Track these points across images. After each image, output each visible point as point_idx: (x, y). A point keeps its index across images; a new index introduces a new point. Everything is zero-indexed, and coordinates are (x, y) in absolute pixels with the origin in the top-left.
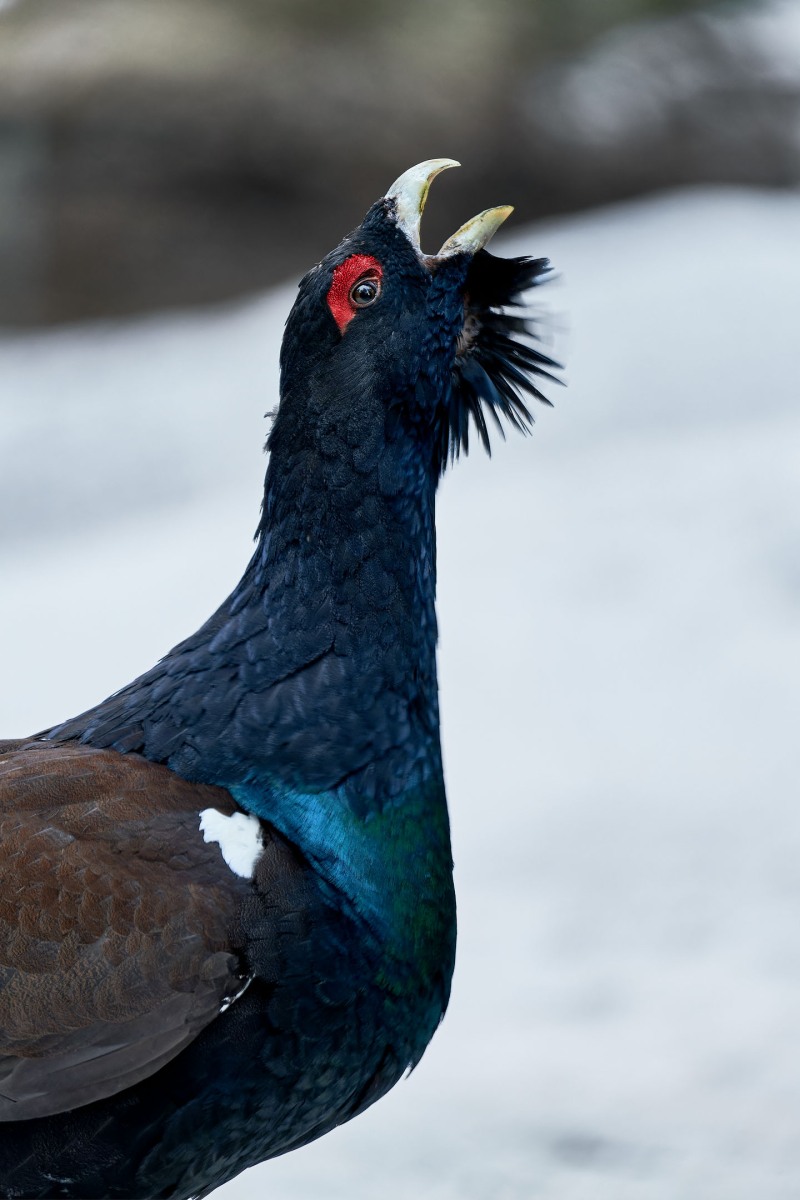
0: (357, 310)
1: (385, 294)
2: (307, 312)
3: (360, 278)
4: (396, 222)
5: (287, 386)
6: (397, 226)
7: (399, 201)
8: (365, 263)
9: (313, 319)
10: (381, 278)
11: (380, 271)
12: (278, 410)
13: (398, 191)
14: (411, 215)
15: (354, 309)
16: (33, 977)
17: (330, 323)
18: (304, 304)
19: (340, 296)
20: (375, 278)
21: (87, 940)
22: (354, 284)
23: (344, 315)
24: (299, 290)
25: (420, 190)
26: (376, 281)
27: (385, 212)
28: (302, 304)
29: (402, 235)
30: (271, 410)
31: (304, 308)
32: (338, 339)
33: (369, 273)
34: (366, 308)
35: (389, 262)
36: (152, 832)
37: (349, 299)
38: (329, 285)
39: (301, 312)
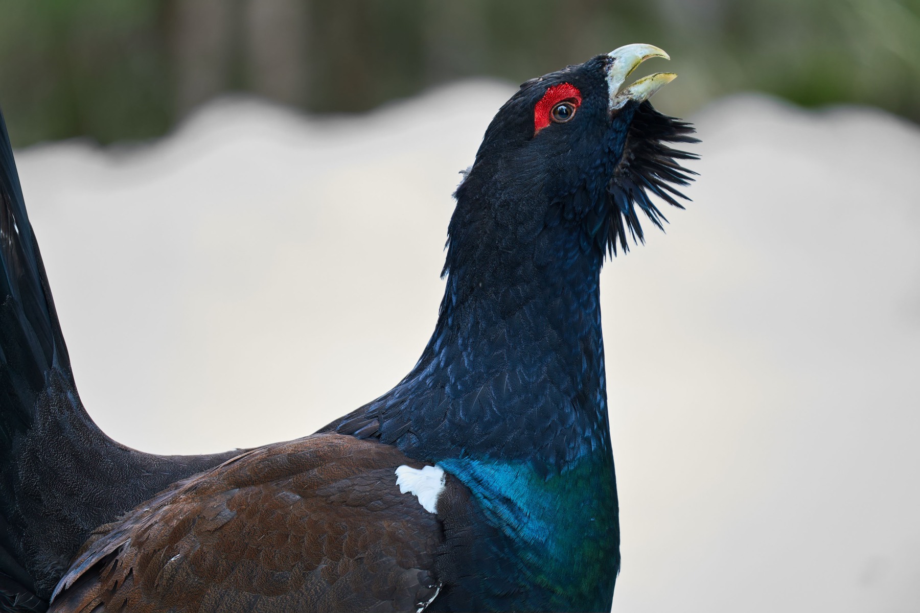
0: (553, 122)
1: (577, 119)
2: (518, 108)
3: (564, 101)
4: (607, 76)
5: (481, 155)
6: (606, 79)
7: (616, 62)
8: (573, 92)
9: (520, 116)
10: (578, 107)
11: (579, 102)
12: (471, 170)
13: (619, 54)
14: (620, 76)
15: (551, 120)
16: (272, 599)
17: (530, 123)
18: (519, 102)
19: (545, 107)
20: (574, 105)
21: (310, 568)
22: (558, 103)
23: (542, 122)
24: (519, 89)
25: (634, 63)
26: (574, 108)
27: (604, 64)
28: (516, 101)
29: (606, 86)
30: (465, 169)
31: (517, 104)
32: (530, 137)
33: (572, 100)
34: (559, 123)
35: (588, 99)
36: (356, 487)
37: (550, 112)
38: (541, 96)
39: (514, 106)
